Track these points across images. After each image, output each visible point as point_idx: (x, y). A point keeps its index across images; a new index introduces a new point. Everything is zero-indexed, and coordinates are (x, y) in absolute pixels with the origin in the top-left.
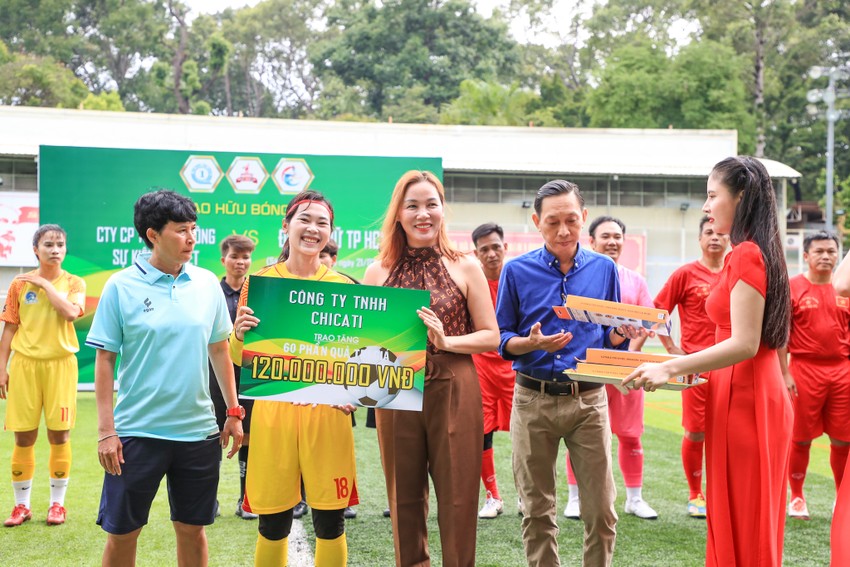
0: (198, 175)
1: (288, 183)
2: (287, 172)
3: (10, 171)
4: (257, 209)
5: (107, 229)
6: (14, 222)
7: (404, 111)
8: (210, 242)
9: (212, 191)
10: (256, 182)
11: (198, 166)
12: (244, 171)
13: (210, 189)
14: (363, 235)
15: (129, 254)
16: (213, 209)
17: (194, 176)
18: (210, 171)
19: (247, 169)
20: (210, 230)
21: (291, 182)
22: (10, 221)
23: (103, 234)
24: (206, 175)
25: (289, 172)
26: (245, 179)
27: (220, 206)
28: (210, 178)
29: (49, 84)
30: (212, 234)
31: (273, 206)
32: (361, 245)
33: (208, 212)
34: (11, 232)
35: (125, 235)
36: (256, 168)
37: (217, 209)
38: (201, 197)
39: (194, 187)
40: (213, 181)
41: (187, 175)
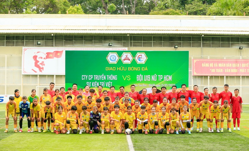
0: (112, 58)
1: (140, 60)
2: (139, 57)
3: (43, 39)
4: (130, 69)
5: (85, 76)
6: (44, 58)
7: (194, 7)
8: (116, 79)
10: (129, 60)
11: (112, 56)
12: (126, 57)
13: (115, 63)
14: (163, 77)
15: (91, 84)
16: (116, 69)
17: (110, 59)
18: (115, 57)
19: (127, 56)
20: (116, 76)
21: (141, 60)
22: (43, 58)
23: (83, 77)
24: (114, 58)
25: (140, 57)
26: (126, 59)
28: (115, 59)
29: (55, 3)
31: (135, 68)
32: (163, 79)
34: (43, 62)
35: (90, 77)
36: (130, 56)
37: (118, 69)
38: (113, 65)
39: (111, 62)
40: (116, 60)
41: (108, 58)
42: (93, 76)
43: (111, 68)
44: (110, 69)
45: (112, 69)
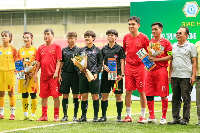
0: (190, 10)
8: (195, 39)
9: (195, 16)
11: (190, 6)
13: (194, 15)
16: (196, 24)
17: (188, 11)
18: (194, 8)
20: (195, 33)
27: (199, 23)
28: (194, 11)
30: (195, 35)
33: (194, 26)
37: (197, 24)
38: (191, 19)
39: (188, 15)
40: (196, 12)
41: (185, 10)
42: (166, 35)
43: (189, 22)
44: (188, 25)
45: (190, 25)
